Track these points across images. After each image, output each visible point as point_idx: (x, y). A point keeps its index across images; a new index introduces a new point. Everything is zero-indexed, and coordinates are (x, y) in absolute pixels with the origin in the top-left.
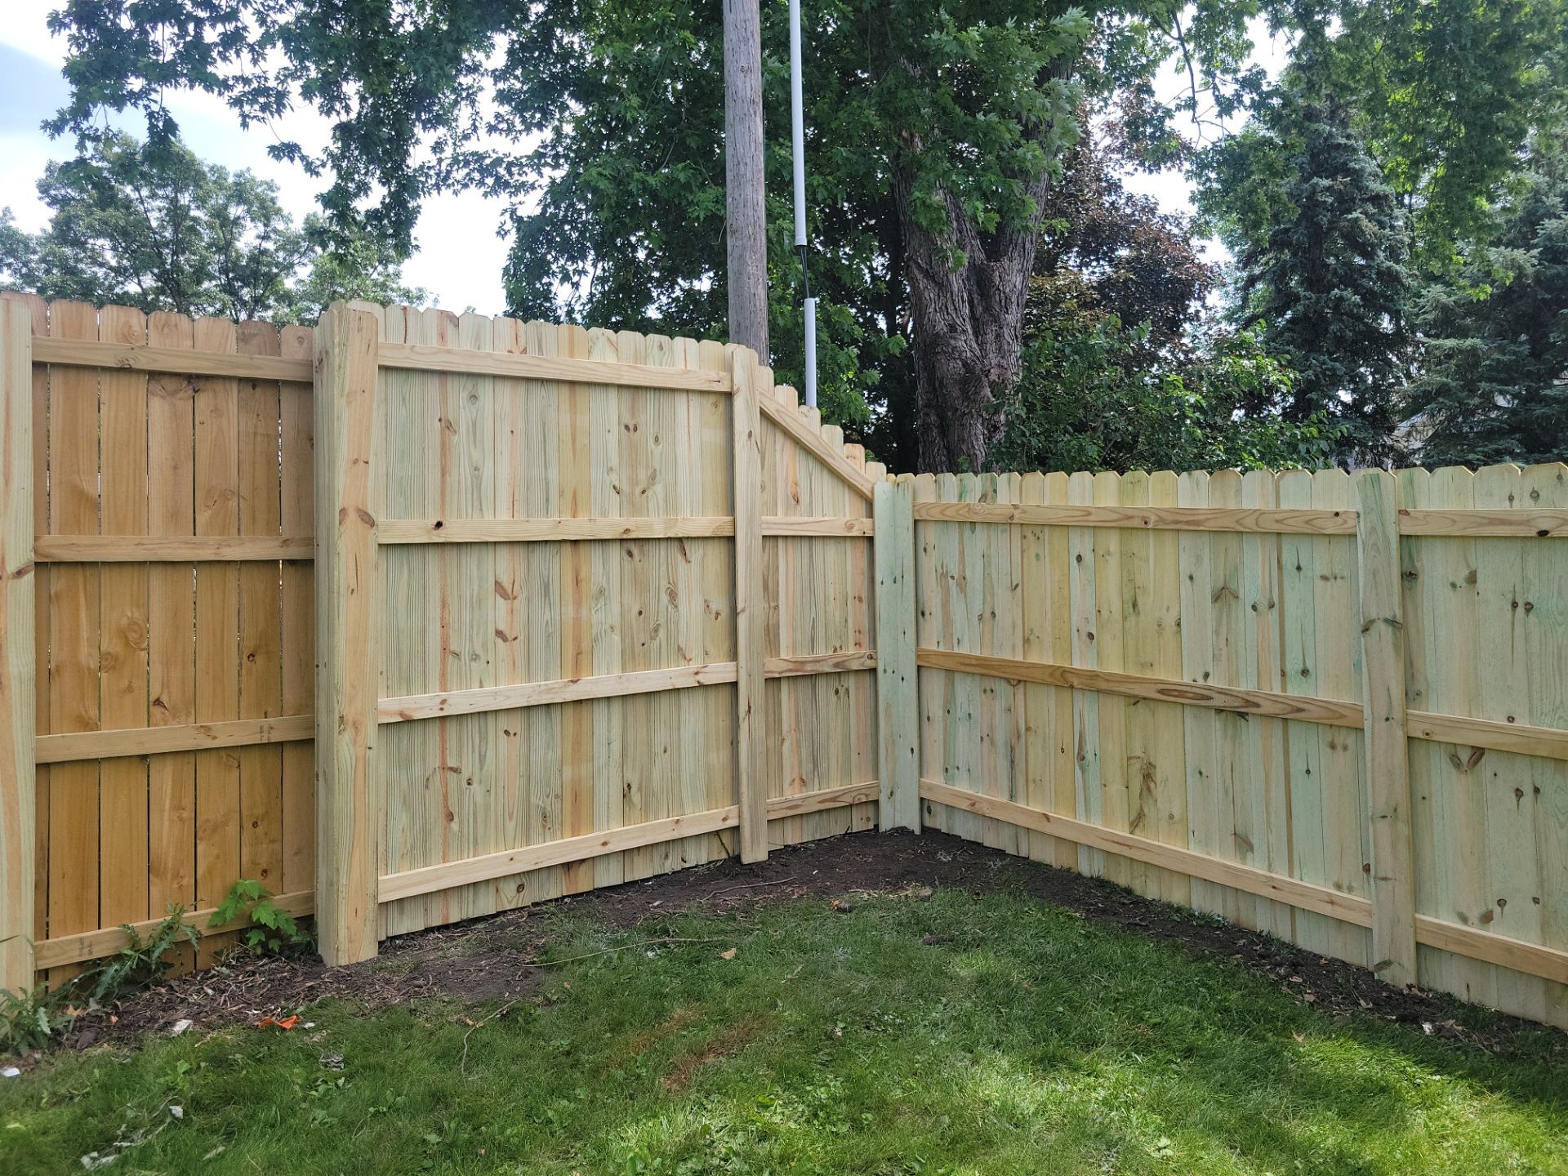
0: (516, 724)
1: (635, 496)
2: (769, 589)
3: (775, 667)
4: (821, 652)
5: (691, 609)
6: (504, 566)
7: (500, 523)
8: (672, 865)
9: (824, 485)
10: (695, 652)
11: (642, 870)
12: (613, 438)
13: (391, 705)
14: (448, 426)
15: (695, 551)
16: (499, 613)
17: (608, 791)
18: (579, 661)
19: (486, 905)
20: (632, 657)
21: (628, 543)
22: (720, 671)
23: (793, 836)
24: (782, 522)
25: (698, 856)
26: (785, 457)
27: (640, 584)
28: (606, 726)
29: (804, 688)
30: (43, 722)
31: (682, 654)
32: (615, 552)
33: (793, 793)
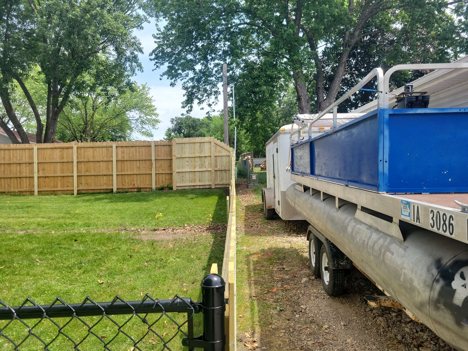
0: (189, 173)
1: (201, 153)
2: (216, 161)
3: (216, 169)
4: (223, 168)
5: (207, 163)
6: (187, 159)
7: (187, 155)
8: (205, 187)
9: (223, 150)
10: (207, 168)
11: (201, 187)
12: (198, 148)
13: (177, 171)
14: (182, 148)
15: (207, 158)
16: (187, 163)
17: (198, 180)
18: (195, 168)
19: (186, 188)
20: (200, 168)
21: (200, 157)
22: (210, 169)
23: (219, 186)
24: (218, 154)
25: (207, 187)
26: (218, 148)
27: (201, 161)
28: (197, 174)
29: (221, 172)
30: (156, 171)
31: (206, 167)
32: (198, 158)
33: (218, 182)
